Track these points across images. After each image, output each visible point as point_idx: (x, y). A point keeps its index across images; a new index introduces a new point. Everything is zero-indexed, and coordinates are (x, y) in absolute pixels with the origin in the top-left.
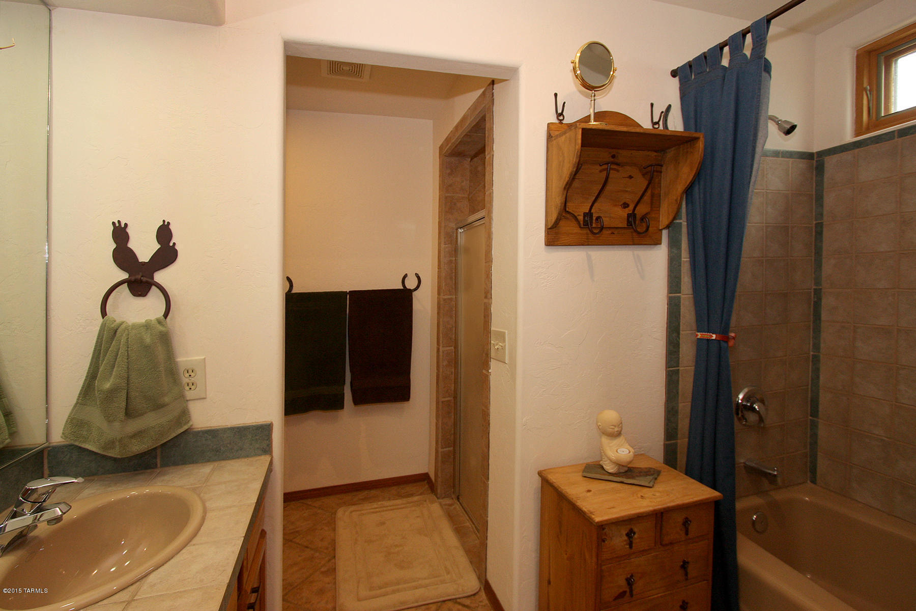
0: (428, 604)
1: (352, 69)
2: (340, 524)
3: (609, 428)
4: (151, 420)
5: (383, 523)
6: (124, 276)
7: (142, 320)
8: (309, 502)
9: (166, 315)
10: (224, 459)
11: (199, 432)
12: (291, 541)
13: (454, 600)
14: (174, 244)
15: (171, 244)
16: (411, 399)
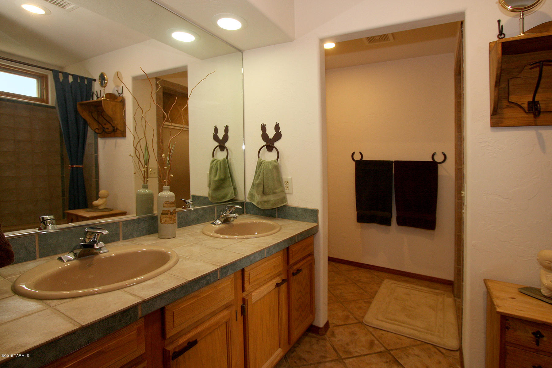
0: (416, 339)
1: (381, 38)
2: (383, 286)
3: (545, 262)
4: (271, 198)
5: (409, 295)
6: (265, 144)
7: (270, 160)
8: (372, 271)
9: (277, 159)
10: (299, 220)
11: (290, 207)
12: (355, 284)
13: (435, 346)
14: (280, 131)
15: (279, 132)
16: (436, 229)
